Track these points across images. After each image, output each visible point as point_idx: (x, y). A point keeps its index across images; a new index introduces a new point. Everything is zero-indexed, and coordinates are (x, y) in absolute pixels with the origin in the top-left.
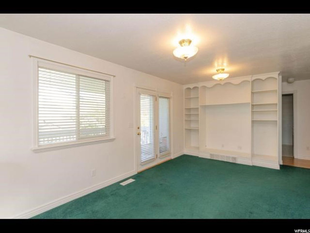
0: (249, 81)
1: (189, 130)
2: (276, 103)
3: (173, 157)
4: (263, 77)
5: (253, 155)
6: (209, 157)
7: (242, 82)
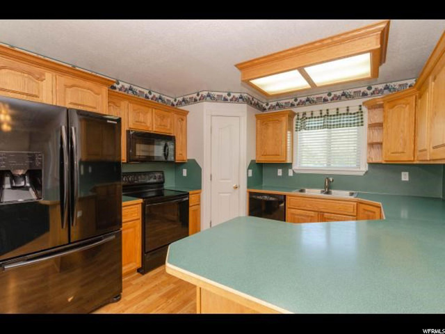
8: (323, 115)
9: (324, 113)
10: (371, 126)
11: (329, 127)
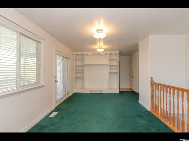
0: (108, 54)
1: (76, 78)
3: (70, 95)
4: (113, 53)
5: (109, 89)
6: (89, 92)
7: (105, 54)
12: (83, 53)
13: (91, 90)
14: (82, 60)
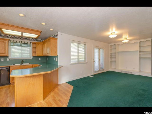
0: (138, 42)
1: (111, 61)
2: (150, 50)
3: (105, 71)
4: (144, 40)
5: (140, 71)
6: (120, 72)
7: (135, 42)
8: (20, 43)
9: (20, 42)
10: (33, 48)
11: (22, 46)
12: (115, 44)
13: (122, 70)
14: (114, 49)
